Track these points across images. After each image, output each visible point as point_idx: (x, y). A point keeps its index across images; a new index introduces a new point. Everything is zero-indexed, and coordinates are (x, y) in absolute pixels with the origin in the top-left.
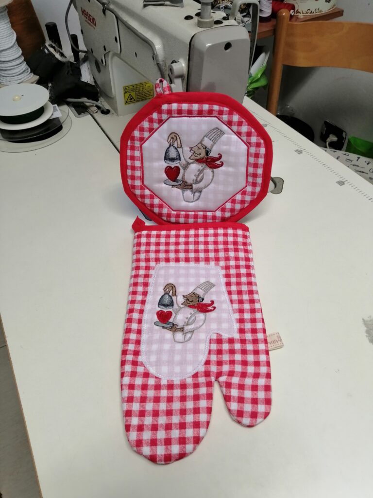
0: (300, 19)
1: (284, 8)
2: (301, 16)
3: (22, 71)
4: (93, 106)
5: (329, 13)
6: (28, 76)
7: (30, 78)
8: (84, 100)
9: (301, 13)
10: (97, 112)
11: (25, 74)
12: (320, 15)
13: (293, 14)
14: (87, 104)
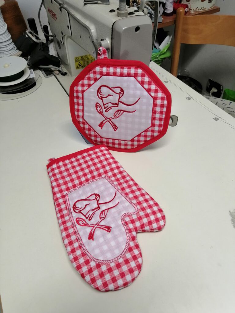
0: (192, 14)
1: (181, 7)
2: (192, 12)
3: (11, 48)
4: (56, 70)
5: (211, 10)
6: (15, 52)
7: (16, 53)
8: (51, 66)
9: (193, 10)
10: (58, 74)
11: (13, 51)
12: (205, 11)
13: (187, 11)
14: (53, 69)
